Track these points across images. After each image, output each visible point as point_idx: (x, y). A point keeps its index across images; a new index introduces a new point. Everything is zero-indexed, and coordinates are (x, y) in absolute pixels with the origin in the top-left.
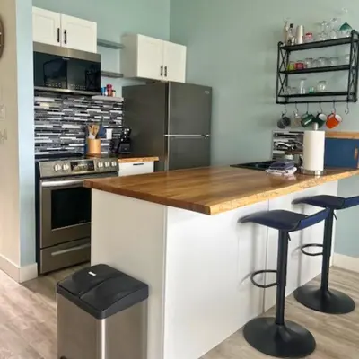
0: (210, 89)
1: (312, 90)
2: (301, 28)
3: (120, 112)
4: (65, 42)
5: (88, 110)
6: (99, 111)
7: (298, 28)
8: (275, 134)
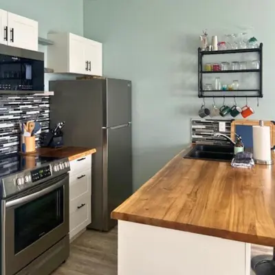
0: (130, 82)
1: (225, 86)
2: (216, 37)
3: (48, 106)
4: (12, 40)
5: (21, 107)
6: (30, 107)
7: (213, 38)
8: (193, 121)
